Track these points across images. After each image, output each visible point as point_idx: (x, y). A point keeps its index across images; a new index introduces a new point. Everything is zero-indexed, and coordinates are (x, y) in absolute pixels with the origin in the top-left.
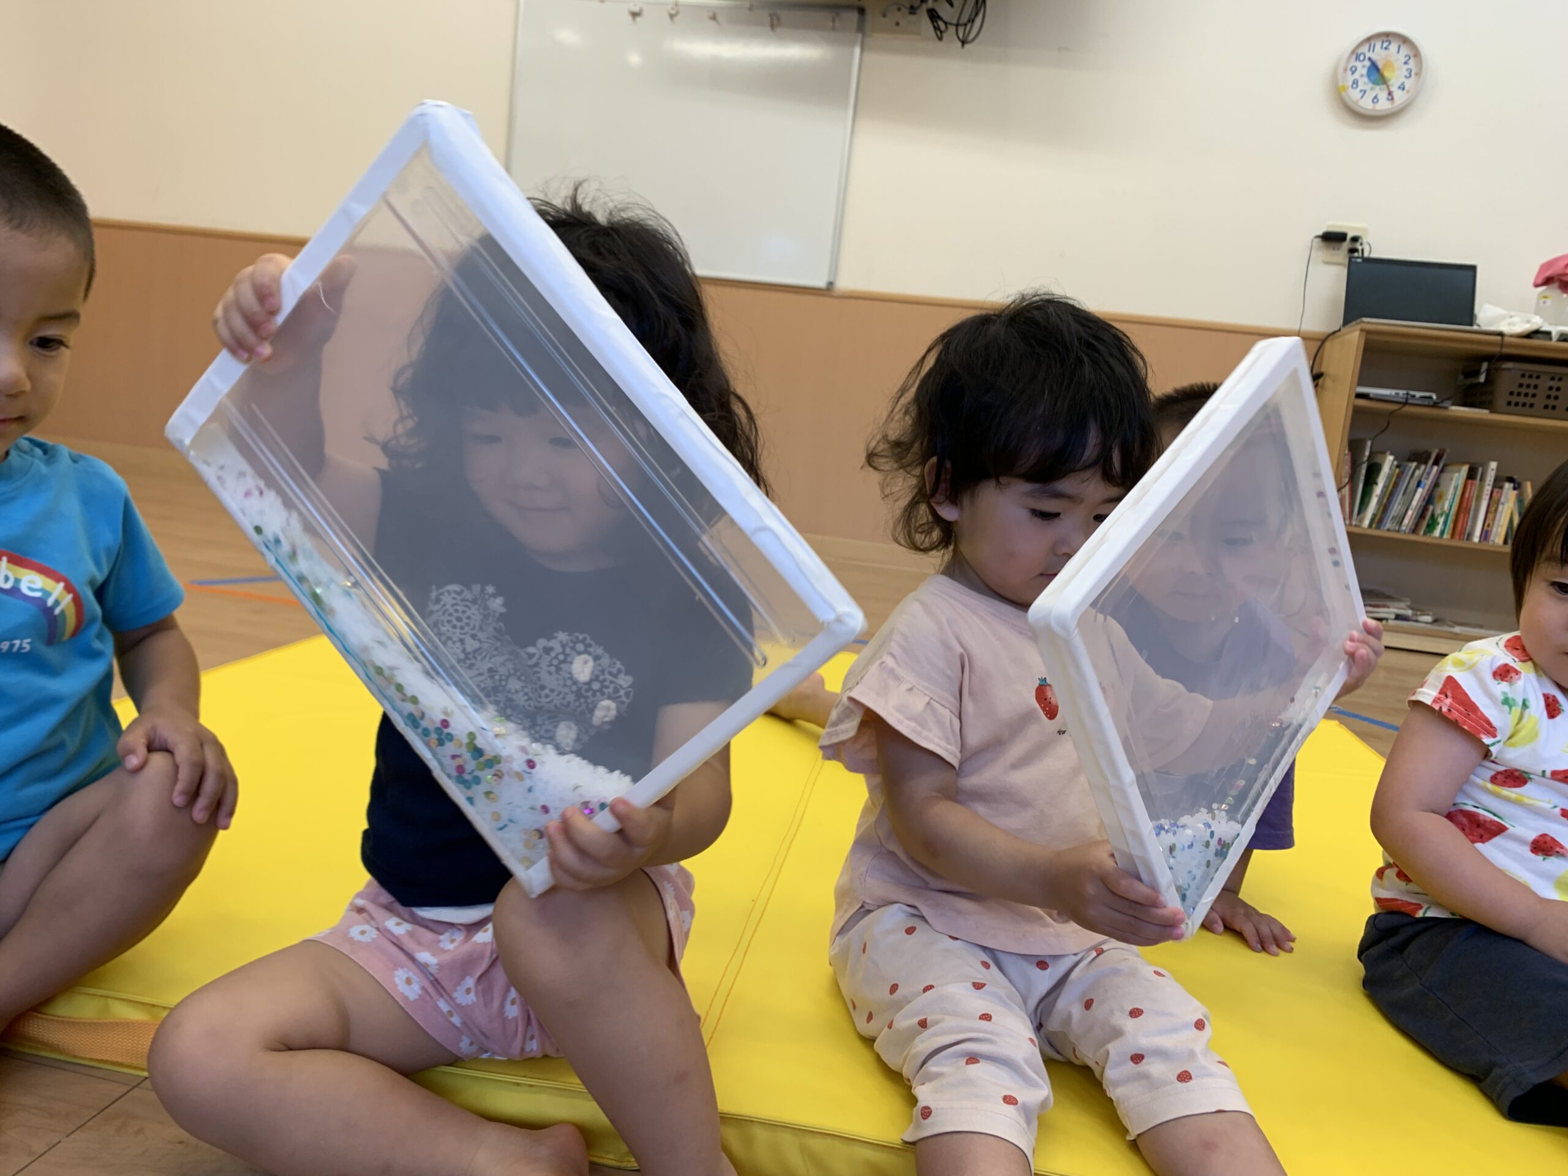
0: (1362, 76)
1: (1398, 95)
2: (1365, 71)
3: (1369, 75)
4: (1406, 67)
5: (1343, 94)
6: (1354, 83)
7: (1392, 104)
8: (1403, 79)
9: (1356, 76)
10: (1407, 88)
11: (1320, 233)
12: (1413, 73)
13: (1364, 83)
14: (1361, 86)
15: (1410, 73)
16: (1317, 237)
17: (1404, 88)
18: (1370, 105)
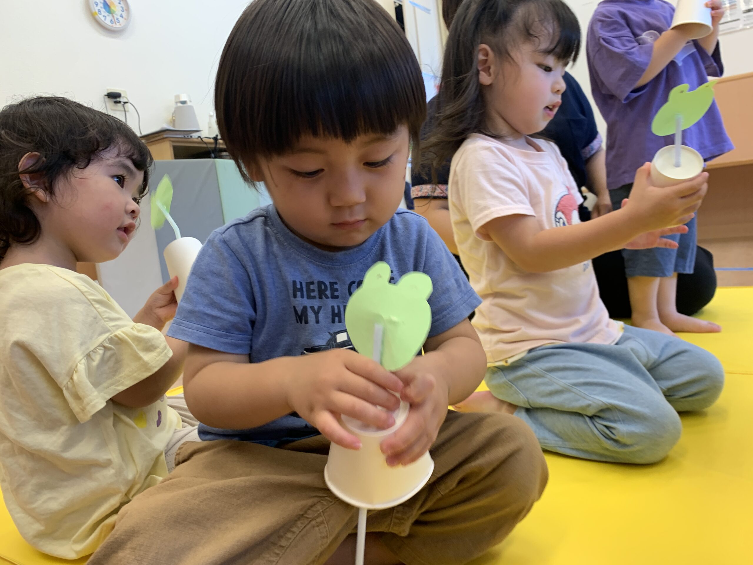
0: (101, 8)
1: (121, 19)
2: (102, 5)
3: (105, 8)
4: (120, 5)
5: (97, 17)
7: (120, 25)
8: (121, 12)
9: (99, 7)
10: (124, 16)
11: (106, 94)
12: (124, 9)
13: (103, 10)
14: (103, 14)
15: (123, 9)
16: (105, 95)
17: (122, 17)
18: (110, 24)
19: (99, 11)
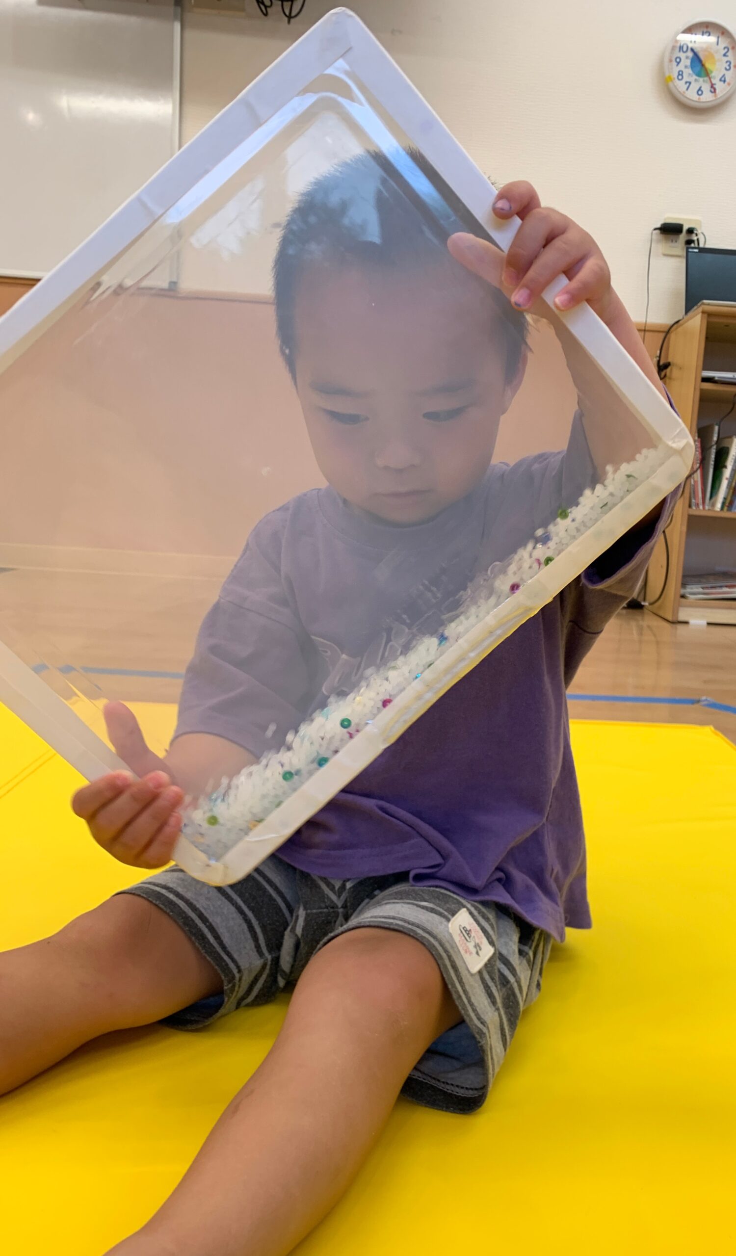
0: (686, 67)
1: (719, 86)
2: (688, 62)
3: (692, 66)
4: (726, 59)
5: (671, 84)
6: (679, 75)
7: (716, 96)
8: (723, 72)
9: (681, 67)
10: (727, 80)
11: (659, 225)
12: (732, 66)
13: (688, 72)
14: (686, 78)
15: (729, 66)
16: (655, 229)
17: (724, 81)
18: (695, 97)
19: (680, 74)
